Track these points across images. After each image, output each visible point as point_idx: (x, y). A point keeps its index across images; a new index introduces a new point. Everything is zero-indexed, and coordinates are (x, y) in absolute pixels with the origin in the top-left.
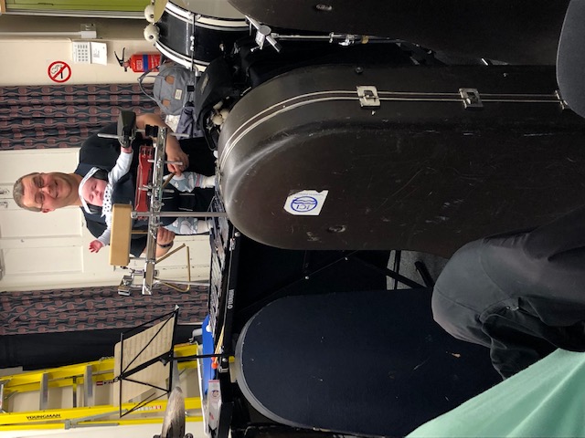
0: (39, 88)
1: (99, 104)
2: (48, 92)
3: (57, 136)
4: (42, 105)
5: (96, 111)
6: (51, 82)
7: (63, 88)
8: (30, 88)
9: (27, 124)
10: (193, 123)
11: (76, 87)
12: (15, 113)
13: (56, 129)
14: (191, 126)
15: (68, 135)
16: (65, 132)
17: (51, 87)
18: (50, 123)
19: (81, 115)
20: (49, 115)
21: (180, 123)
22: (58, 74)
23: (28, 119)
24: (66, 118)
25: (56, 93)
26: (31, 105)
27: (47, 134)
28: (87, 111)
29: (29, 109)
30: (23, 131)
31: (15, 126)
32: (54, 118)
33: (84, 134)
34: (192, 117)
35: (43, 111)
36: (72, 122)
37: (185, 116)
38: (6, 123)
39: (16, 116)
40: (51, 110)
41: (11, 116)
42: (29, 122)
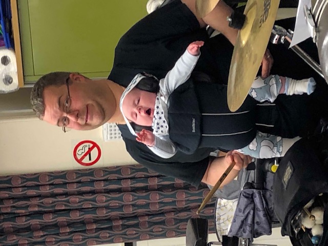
0: (63, 174)
1: (135, 190)
2: (74, 178)
3: (84, 231)
4: (66, 194)
5: (131, 198)
6: (78, 166)
7: (91, 172)
8: (53, 175)
9: (49, 219)
10: (254, 209)
11: (106, 170)
12: (35, 206)
13: (83, 223)
14: (252, 212)
15: (97, 230)
16: (94, 226)
17: (77, 172)
18: (75, 216)
19: (113, 204)
20: (76, 206)
21: (239, 209)
22: (85, 155)
23: (50, 212)
24: (95, 209)
25: (84, 179)
26: (54, 195)
27: (72, 229)
28: (121, 199)
29: (50, 200)
30: (44, 228)
31: (35, 222)
32: (81, 210)
33: (117, 227)
34: (253, 201)
35: (68, 201)
36: (102, 213)
37: (244, 201)
38: (24, 219)
39: (36, 209)
40: (77, 200)
41: (30, 209)
42: (51, 216)
